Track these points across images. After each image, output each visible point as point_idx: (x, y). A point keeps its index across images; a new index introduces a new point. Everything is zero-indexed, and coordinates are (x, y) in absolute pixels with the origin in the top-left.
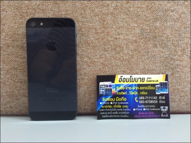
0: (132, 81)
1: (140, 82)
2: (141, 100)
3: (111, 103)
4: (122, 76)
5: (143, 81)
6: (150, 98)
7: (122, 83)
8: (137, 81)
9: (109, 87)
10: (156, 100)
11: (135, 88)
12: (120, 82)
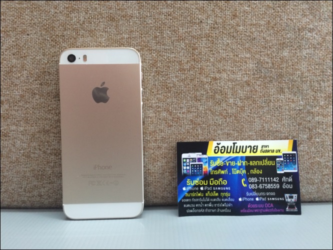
0: (236, 152)
1: (250, 152)
2: (252, 183)
3: (202, 189)
4: (220, 143)
5: (255, 151)
6: (268, 180)
7: (219, 154)
8: (244, 151)
9: (198, 162)
10: (276, 183)
11: (242, 163)
12: (215, 153)
